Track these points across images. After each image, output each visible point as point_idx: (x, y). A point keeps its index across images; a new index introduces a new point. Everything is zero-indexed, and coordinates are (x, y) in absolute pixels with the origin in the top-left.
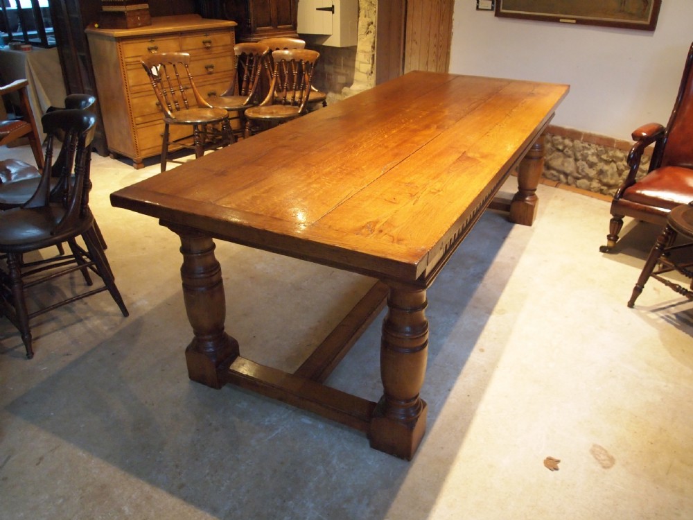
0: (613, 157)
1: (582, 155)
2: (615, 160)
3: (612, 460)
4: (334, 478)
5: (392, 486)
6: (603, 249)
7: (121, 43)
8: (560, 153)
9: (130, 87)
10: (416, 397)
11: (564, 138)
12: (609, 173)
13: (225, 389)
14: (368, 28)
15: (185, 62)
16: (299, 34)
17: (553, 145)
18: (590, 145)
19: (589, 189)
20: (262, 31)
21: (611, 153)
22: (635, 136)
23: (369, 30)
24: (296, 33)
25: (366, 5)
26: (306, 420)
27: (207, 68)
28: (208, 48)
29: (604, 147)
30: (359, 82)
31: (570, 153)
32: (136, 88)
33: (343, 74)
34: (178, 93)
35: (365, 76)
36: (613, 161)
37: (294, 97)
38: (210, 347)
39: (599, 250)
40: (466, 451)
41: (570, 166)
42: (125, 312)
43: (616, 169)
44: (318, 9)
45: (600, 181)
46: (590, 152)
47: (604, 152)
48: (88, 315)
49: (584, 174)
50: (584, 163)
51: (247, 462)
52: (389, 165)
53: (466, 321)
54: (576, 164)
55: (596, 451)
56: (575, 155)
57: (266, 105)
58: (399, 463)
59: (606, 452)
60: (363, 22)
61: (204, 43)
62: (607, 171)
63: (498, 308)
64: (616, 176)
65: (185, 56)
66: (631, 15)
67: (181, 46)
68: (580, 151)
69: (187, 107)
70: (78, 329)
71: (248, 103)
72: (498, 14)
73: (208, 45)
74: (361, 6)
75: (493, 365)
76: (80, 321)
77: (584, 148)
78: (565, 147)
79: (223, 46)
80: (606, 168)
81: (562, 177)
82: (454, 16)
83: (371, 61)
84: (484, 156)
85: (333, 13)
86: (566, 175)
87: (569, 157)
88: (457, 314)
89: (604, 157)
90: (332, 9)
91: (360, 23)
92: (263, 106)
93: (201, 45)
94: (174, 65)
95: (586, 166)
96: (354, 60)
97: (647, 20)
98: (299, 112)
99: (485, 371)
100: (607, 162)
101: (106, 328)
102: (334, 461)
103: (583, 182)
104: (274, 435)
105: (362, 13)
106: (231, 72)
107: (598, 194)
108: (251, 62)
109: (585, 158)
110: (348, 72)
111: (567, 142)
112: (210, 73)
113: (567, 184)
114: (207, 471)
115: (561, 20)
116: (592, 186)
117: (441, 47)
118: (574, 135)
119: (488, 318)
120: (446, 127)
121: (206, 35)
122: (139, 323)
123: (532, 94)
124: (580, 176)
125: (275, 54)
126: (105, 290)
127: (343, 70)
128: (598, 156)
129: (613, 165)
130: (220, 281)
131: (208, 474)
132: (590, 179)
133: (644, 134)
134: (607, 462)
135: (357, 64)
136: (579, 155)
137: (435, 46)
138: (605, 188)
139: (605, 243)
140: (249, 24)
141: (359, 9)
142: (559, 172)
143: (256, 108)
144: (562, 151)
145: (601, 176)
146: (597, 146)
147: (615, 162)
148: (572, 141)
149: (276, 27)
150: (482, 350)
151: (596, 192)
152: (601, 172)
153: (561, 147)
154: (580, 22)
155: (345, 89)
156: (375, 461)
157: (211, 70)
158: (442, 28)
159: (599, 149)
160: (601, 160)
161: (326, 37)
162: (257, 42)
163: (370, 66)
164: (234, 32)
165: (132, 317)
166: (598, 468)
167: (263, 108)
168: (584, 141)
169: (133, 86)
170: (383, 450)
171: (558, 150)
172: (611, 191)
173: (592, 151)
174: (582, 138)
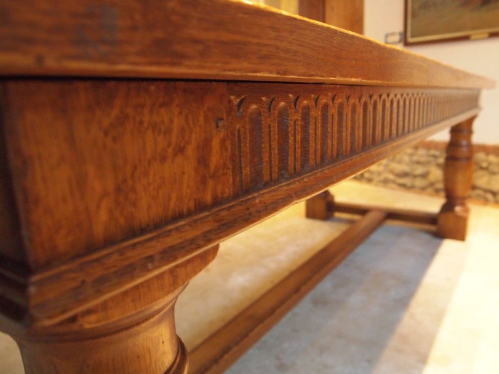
8: (485, 171)
11: (487, 155)
31: (496, 169)
72: (407, 44)
78: (490, 163)
81: (490, 196)
86: (494, 194)
87: (496, 174)
88: (369, 361)
111: (492, 158)
113: (496, 202)
115: (472, 37)
142: (485, 191)
144: (486, 169)
153: (484, 165)
154: (493, 35)
171: (482, 168)
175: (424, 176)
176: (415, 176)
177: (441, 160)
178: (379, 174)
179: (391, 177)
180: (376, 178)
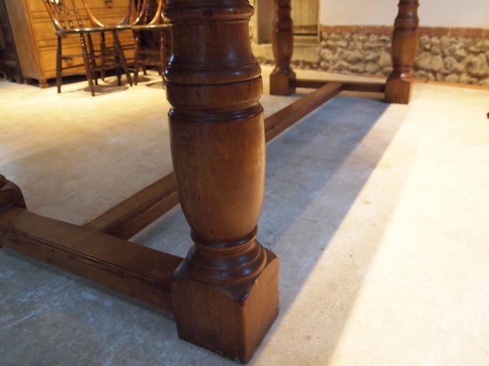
0: (482, 47)
1: (450, 51)
2: (483, 50)
8: (427, 53)
9: (31, 12)
11: (431, 37)
12: (478, 64)
17: (421, 46)
18: (457, 39)
19: (458, 82)
21: (479, 44)
27: (106, 2)
29: (473, 38)
31: (438, 50)
32: (38, 14)
41: (438, 63)
45: (470, 74)
46: (457, 46)
47: (472, 43)
49: (452, 69)
50: (452, 58)
53: (343, 174)
54: (444, 61)
56: (442, 51)
62: (476, 62)
63: (382, 162)
68: (447, 47)
69: (81, 26)
75: (385, 219)
77: (452, 43)
78: (432, 45)
80: (474, 59)
81: (430, 75)
86: (434, 73)
87: (437, 54)
88: (332, 169)
89: (472, 48)
92: (152, 25)
95: (454, 61)
100: (476, 54)
103: (453, 77)
104: (28, 317)
107: (468, 85)
109: (452, 53)
111: (435, 40)
113: (436, 80)
116: (461, 80)
118: (440, 32)
119: (371, 172)
124: (448, 72)
128: (466, 48)
129: (482, 56)
132: (458, 73)
136: (446, 52)
138: (474, 80)
142: (428, 71)
144: (429, 50)
145: (470, 69)
146: (465, 39)
147: (483, 52)
148: (439, 37)
150: (367, 203)
151: (466, 84)
152: (470, 65)
153: (428, 47)
159: (467, 41)
160: (469, 52)
168: (452, 35)
171: (426, 50)
172: (481, 82)
173: (460, 44)
174: (449, 34)
175: (375, 61)
176: (367, 62)
177: (389, 45)
178: (334, 62)
179: (345, 64)
180: (332, 67)
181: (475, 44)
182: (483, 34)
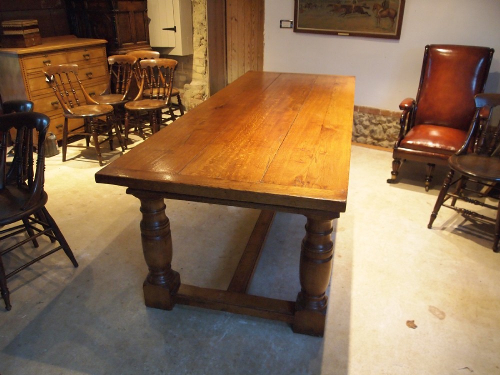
0: (380, 121)
1: (359, 121)
3: (443, 313)
4: (277, 358)
5: (316, 355)
6: (389, 181)
7: (22, 59)
9: (31, 92)
10: (324, 293)
12: (378, 131)
13: (176, 309)
14: (201, 42)
15: (74, 71)
16: (152, 48)
18: (364, 114)
19: (365, 143)
20: (126, 46)
21: (378, 119)
22: (401, 107)
23: (202, 43)
24: (150, 47)
25: (198, 25)
26: (243, 322)
27: (87, 75)
28: (87, 60)
29: (374, 115)
30: (196, 80)
32: (35, 93)
33: (184, 75)
34: (71, 94)
35: (201, 76)
36: (379, 124)
37: (159, 93)
38: (162, 280)
39: (386, 181)
40: (354, 324)
42: (75, 264)
43: (382, 129)
44: (163, 29)
45: (372, 137)
46: (364, 119)
47: (373, 117)
48: (45, 270)
49: (361, 133)
50: (361, 126)
51: (212, 358)
52: (281, 138)
54: (355, 127)
55: (432, 310)
56: (354, 121)
57: (138, 100)
58: (316, 340)
59: (438, 309)
60: (196, 38)
61: (84, 56)
62: (376, 130)
64: (383, 133)
65: (74, 67)
66: (384, 29)
67: (67, 59)
68: (358, 119)
69: (79, 105)
70: (40, 282)
71: (125, 99)
72: (296, 31)
73: (87, 58)
74: (194, 26)
75: (350, 265)
76: (40, 275)
77: (360, 116)
79: (98, 58)
80: (375, 128)
82: (265, 32)
83: (205, 65)
84: (337, 127)
85: (175, 31)
89: (374, 121)
90: (174, 29)
91: (194, 38)
92: (136, 100)
93: (82, 58)
94: (67, 74)
95: (362, 128)
96: (192, 65)
97: (394, 32)
98: (166, 103)
99: (347, 270)
100: (376, 125)
101: (63, 278)
102: (273, 346)
103: (361, 139)
104: (224, 336)
105: (195, 31)
106: (105, 77)
107: (372, 146)
108: (122, 69)
109: (361, 123)
110: (188, 73)
112: (90, 78)
114: (186, 371)
115: (339, 34)
116: (367, 141)
117: (253, 53)
120: (298, 109)
121: (86, 51)
122: (89, 270)
123: (336, 84)
124: (359, 135)
125: (142, 62)
126: (60, 249)
127: (183, 72)
128: (370, 121)
129: (380, 126)
130: (169, 232)
131: (187, 372)
132: (366, 136)
133: (406, 105)
134: (441, 316)
135: (194, 67)
137: (249, 52)
138: (376, 141)
139: (390, 177)
140: (116, 41)
141: (193, 28)
143: (131, 103)
145: (373, 134)
146: (369, 115)
147: (381, 124)
149: (135, 43)
150: (340, 257)
151: (370, 144)
152: (372, 131)
154: (351, 35)
155: (186, 85)
156: (299, 342)
157: (90, 76)
158: (253, 40)
159: (370, 116)
160: (372, 123)
161: (171, 49)
162: (125, 54)
163: (204, 68)
164: (105, 48)
165: (81, 267)
166: (437, 320)
167: (137, 103)
168: (360, 112)
169: (33, 91)
170: (303, 334)
172: (380, 143)
173: (366, 118)
174: (358, 110)
181: (375, 118)
182: (380, 113)
